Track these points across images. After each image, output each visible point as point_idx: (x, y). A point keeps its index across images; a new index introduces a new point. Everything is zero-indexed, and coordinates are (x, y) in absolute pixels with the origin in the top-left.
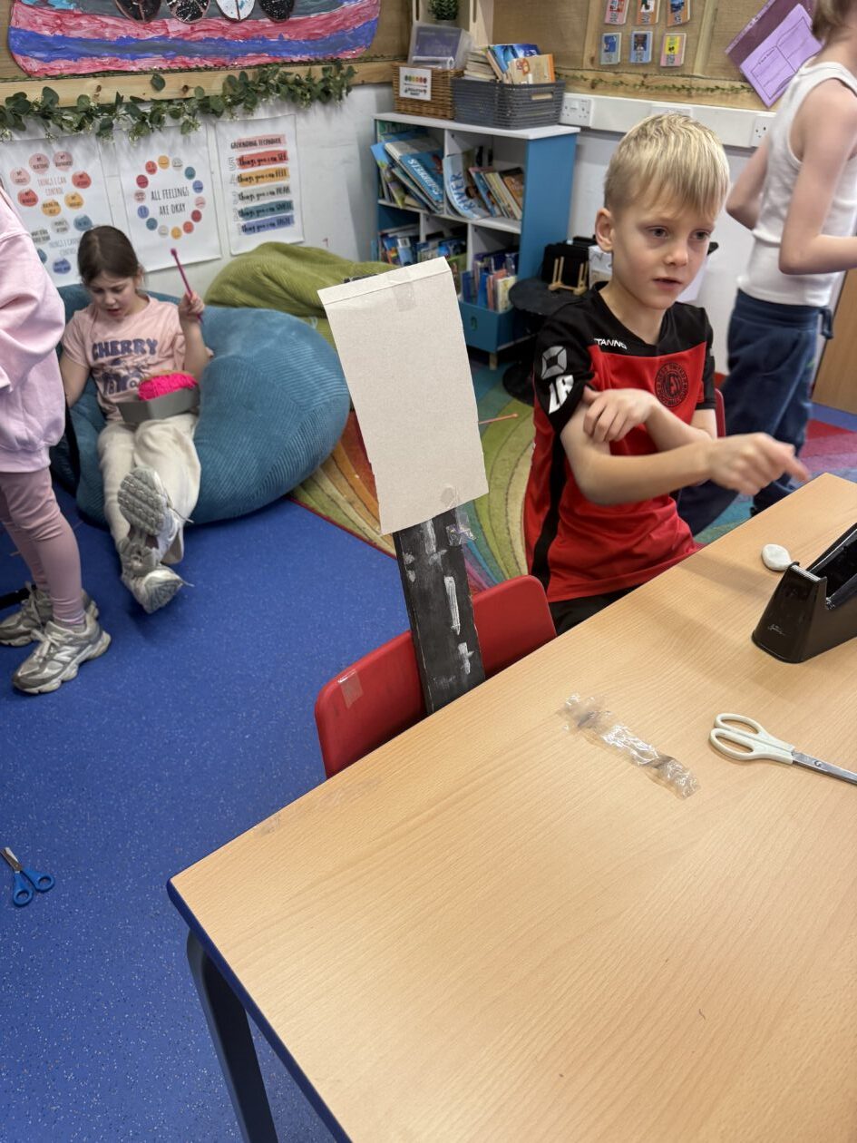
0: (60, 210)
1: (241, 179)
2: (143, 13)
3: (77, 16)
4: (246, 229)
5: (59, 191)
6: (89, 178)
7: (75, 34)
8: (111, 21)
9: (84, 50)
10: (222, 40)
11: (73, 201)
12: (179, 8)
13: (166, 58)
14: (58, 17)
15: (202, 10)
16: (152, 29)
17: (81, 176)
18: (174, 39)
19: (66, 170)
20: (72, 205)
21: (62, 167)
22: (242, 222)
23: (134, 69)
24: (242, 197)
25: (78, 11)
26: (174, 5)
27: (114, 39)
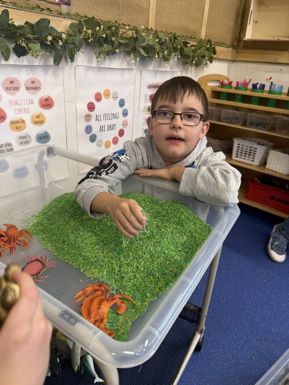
0: (25, 127)
5: (26, 111)
6: (52, 101)
11: (38, 120)
17: (47, 100)
19: (35, 94)
20: (36, 123)
21: (32, 90)
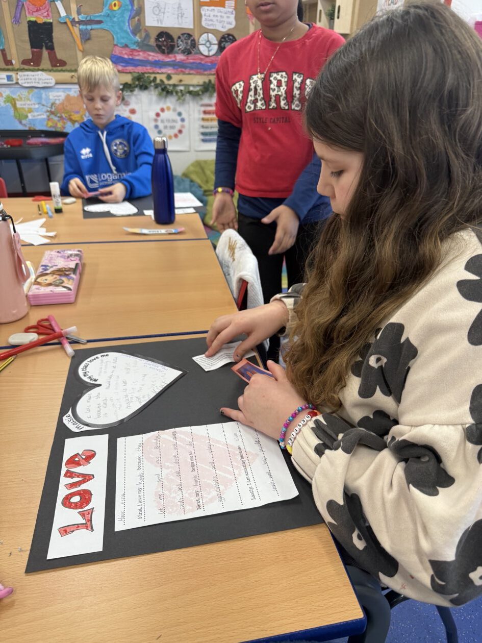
1: (203, 119)
2: (166, 51)
3: (139, 51)
4: (204, 141)
6: (136, 111)
7: (137, 58)
8: (152, 54)
9: (139, 63)
10: (200, 63)
12: (182, 50)
13: (174, 68)
14: (131, 51)
15: (193, 52)
16: (170, 58)
17: (132, 110)
18: (179, 62)
19: (127, 107)
21: (125, 106)
22: (202, 137)
23: (160, 72)
24: (203, 127)
25: (139, 50)
26: (180, 49)
27: (153, 60)
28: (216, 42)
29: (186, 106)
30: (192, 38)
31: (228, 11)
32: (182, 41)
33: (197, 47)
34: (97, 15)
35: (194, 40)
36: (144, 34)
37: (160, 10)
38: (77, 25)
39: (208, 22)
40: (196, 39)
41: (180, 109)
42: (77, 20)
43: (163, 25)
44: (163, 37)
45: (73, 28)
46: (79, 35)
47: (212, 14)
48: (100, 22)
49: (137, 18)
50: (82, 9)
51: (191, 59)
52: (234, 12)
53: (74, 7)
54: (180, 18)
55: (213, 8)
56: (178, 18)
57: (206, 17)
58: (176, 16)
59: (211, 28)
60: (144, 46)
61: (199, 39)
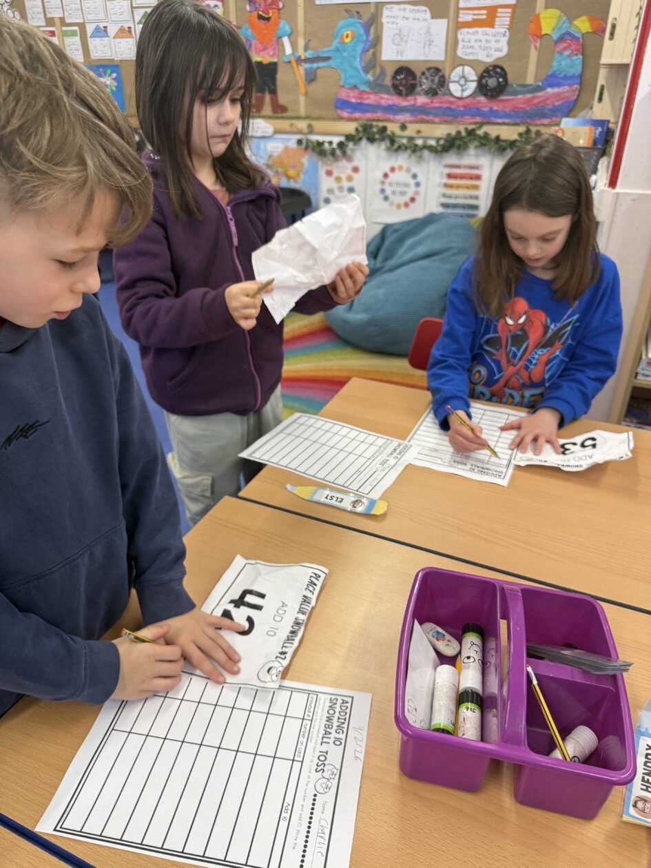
0: (342, 182)
1: (446, 186)
2: (404, 93)
3: (369, 94)
5: (344, 173)
6: (359, 169)
7: (367, 102)
8: (385, 96)
9: (368, 108)
10: (449, 108)
12: (426, 91)
13: (412, 115)
14: (360, 94)
15: (440, 92)
16: (408, 101)
17: (356, 168)
18: (420, 107)
19: (349, 164)
20: (348, 180)
22: (441, 210)
23: (393, 119)
24: (444, 195)
25: (370, 92)
26: (423, 89)
27: (386, 105)
28: (475, 78)
29: (424, 166)
30: (441, 74)
31: (499, 33)
32: (427, 78)
33: (446, 86)
34: (326, 50)
35: (443, 77)
36: (378, 71)
37: (401, 39)
38: (303, 64)
39: (467, 50)
40: (447, 74)
41: (415, 170)
42: (303, 58)
43: (404, 58)
44: (402, 74)
45: (298, 68)
46: (303, 77)
47: (473, 38)
48: (328, 59)
49: (372, 51)
50: (311, 45)
51: (437, 103)
52: (508, 34)
53: (301, 42)
54: (427, 47)
55: (476, 29)
56: (424, 47)
57: (464, 44)
58: (422, 46)
59: (471, 57)
60: (377, 86)
61: (450, 75)
